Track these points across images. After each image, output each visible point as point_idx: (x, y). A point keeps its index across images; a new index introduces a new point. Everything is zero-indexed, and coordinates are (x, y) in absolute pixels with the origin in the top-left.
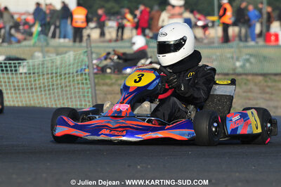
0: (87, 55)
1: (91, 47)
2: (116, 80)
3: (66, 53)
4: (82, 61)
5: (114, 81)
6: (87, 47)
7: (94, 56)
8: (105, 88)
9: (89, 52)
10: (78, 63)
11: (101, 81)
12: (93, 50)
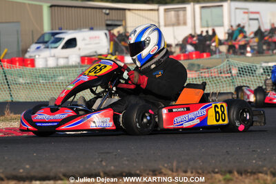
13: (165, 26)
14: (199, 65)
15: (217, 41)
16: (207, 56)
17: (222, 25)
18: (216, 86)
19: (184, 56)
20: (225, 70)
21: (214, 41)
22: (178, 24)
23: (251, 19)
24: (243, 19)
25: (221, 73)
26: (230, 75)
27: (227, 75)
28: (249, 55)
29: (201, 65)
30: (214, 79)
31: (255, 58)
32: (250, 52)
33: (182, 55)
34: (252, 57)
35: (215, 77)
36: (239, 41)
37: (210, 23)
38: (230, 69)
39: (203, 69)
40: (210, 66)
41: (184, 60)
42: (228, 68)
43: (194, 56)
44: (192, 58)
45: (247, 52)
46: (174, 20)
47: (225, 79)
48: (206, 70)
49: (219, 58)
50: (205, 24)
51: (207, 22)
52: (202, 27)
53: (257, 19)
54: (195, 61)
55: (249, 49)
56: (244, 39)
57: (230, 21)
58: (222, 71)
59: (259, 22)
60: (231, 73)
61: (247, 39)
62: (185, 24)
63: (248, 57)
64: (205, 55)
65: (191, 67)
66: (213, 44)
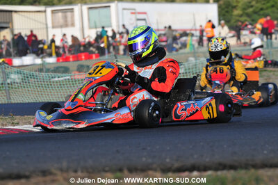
13: (53, 27)
14: (88, 67)
15: (106, 41)
16: (97, 57)
17: (111, 26)
19: (73, 57)
21: (103, 42)
22: (66, 25)
23: (138, 20)
24: (131, 19)
33: (71, 56)
37: (98, 24)
41: (74, 61)
43: (83, 57)
44: (81, 59)
46: (61, 21)
49: (108, 59)
50: (93, 25)
51: (95, 22)
52: (90, 28)
53: (144, 20)
54: (84, 62)
57: (118, 22)
59: (146, 23)
62: (73, 25)
64: (94, 56)
65: (80, 69)
66: (102, 45)
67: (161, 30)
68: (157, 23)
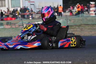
0: (66, 20)
1: (67, 18)
2: (75, 27)
3: (60, 20)
4: (64, 22)
5: (74, 27)
6: (66, 18)
7: (68, 20)
8: (72, 30)
9: (67, 19)
10: (63, 22)
11: (71, 28)
12: (68, 18)
14: (11, 23)
15: (18, 13)
17: (20, 7)
18: (17, 31)
20: (21, 25)
21: (17, 13)
23: (31, 5)
24: (28, 4)
25: (19, 26)
26: (23, 27)
27: (22, 27)
28: (31, 19)
29: (12, 23)
30: (17, 29)
31: (33, 20)
32: (31, 18)
34: (32, 19)
35: (17, 28)
36: (27, 13)
37: (15, 6)
38: (23, 25)
39: (13, 24)
40: (15, 23)
42: (22, 24)
43: (9, 19)
45: (30, 18)
47: (21, 29)
48: (13, 25)
49: (19, 20)
50: (13, 6)
52: (12, 7)
53: (34, 5)
54: (9, 21)
55: (30, 16)
56: (28, 12)
58: (20, 25)
60: (23, 26)
61: (30, 12)
62: (5, 6)
63: (30, 20)
64: (13, 19)
65: (7, 24)
66: (17, 14)
67: (40, 9)
68: (39, 6)
